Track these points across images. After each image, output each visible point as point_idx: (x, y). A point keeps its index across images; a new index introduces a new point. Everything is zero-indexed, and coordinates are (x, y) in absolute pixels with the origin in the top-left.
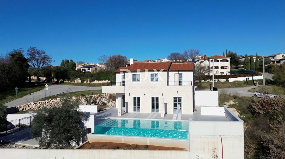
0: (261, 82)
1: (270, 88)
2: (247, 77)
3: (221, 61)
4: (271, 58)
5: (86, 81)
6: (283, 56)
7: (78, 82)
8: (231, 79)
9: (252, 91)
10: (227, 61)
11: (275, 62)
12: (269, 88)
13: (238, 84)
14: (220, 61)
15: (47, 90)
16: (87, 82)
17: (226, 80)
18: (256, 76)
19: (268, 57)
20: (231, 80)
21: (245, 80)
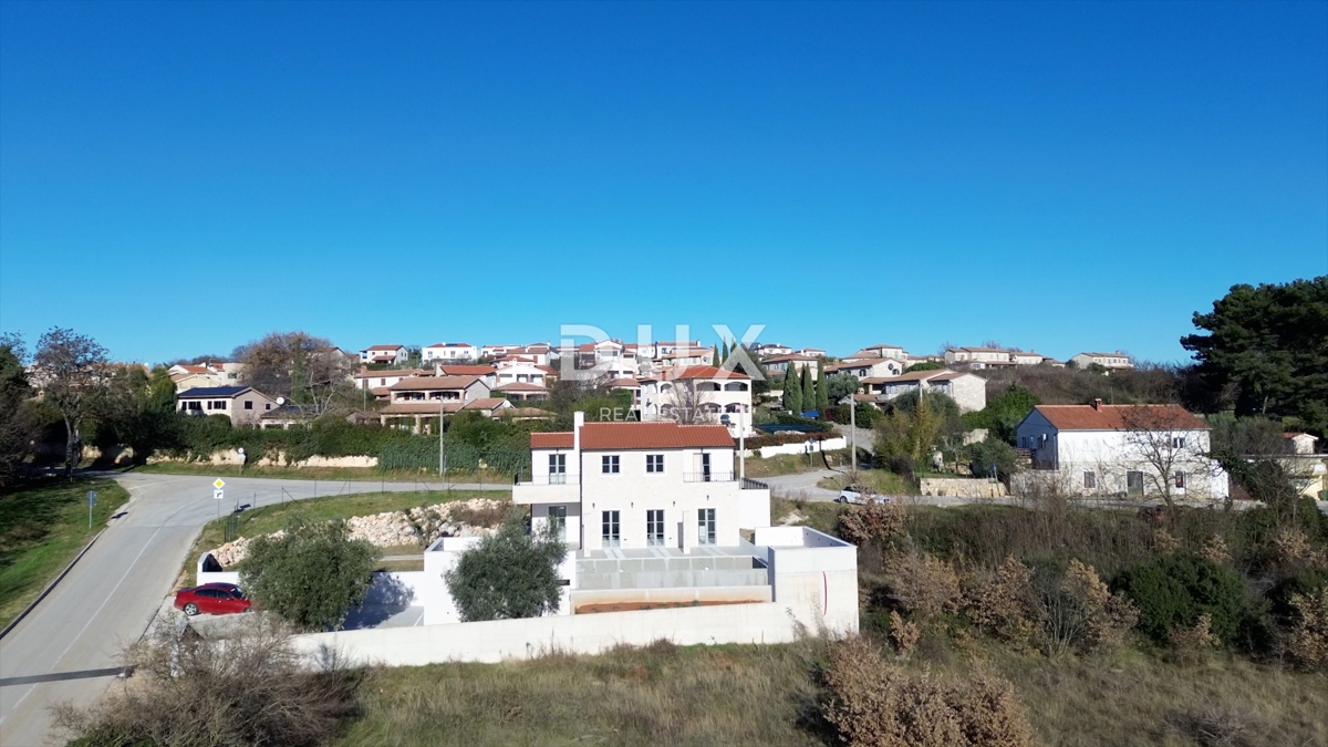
0: (844, 456)
1: (870, 476)
2: (808, 443)
3: (728, 387)
4: (855, 373)
5: (269, 457)
6: (890, 367)
7: (227, 462)
8: (768, 448)
9: (828, 485)
10: (744, 387)
11: (871, 386)
12: (868, 479)
13: (786, 464)
14: (723, 388)
15: (221, 497)
16: (274, 463)
17: (755, 453)
18: (829, 441)
19: (849, 369)
20: (768, 452)
21: (803, 452)
